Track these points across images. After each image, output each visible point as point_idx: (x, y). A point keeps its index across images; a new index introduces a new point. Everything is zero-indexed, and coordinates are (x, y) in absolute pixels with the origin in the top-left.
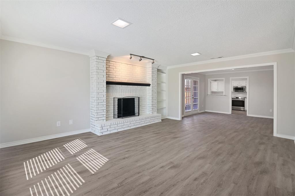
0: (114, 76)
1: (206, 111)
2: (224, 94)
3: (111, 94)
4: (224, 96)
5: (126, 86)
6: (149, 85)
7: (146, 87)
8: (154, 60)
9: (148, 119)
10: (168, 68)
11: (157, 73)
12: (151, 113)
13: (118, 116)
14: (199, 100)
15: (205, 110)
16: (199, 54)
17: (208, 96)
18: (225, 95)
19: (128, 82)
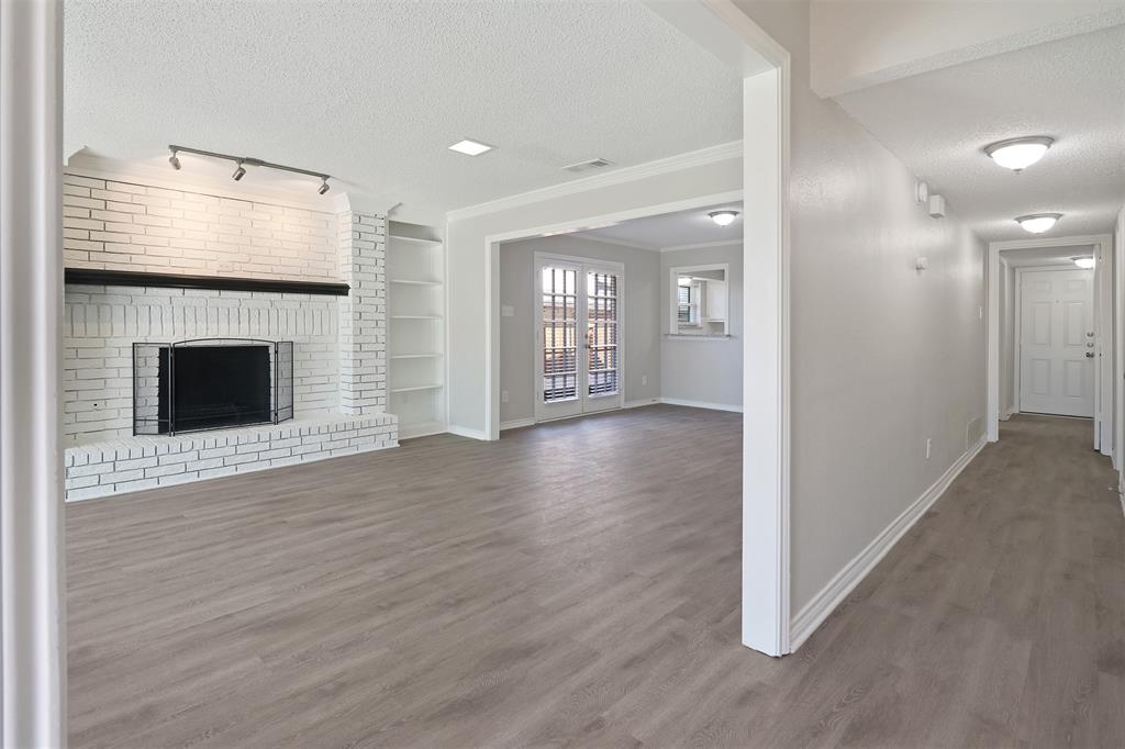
0: (141, 250)
1: (663, 400)
2: (726, 333)
3: (119, 326)
4: (728, 339)
5: (216, 293)
6: (341, 290)
7: (333, 297)
8: (326, 177)
9: (318, 439)
10: (450, 220)
11: (391, 240)
12: (351, 411)
13: (160, 424)
14: (623, 354)
15: (659, 395)
16: (488, 148)
17: (670, 338)
18: (729, 336)
19: (221, 275)
